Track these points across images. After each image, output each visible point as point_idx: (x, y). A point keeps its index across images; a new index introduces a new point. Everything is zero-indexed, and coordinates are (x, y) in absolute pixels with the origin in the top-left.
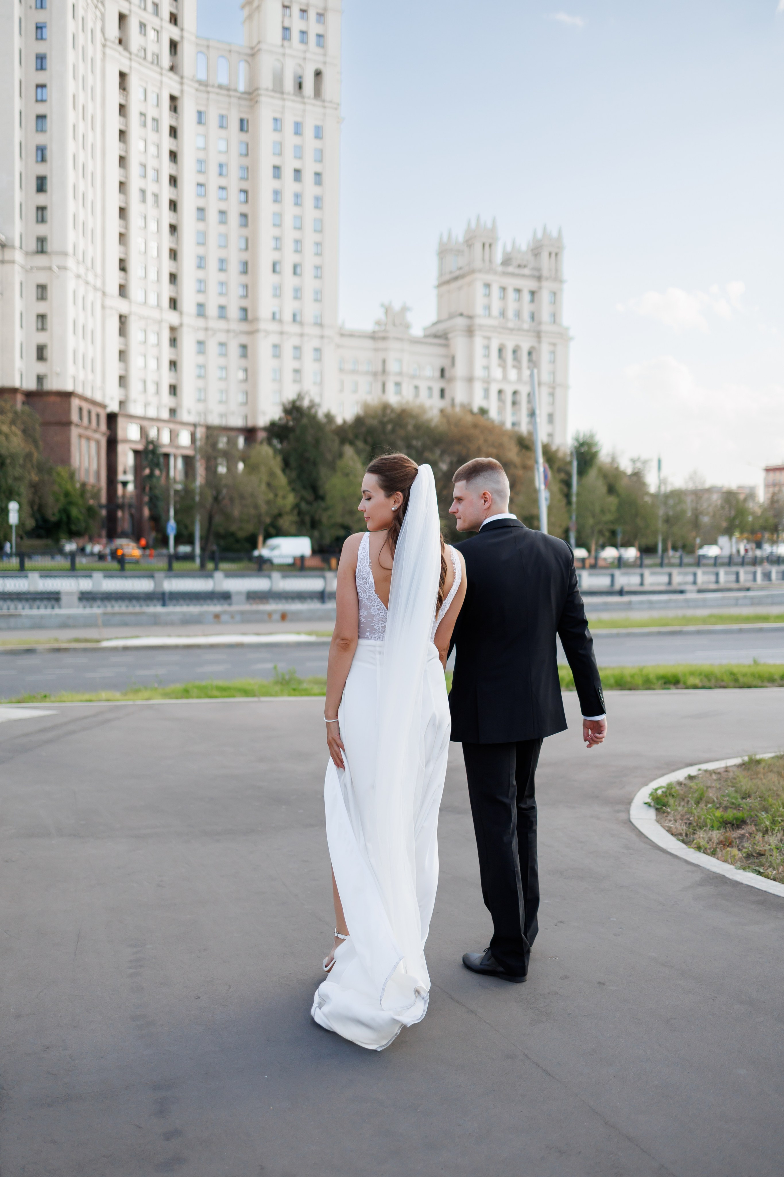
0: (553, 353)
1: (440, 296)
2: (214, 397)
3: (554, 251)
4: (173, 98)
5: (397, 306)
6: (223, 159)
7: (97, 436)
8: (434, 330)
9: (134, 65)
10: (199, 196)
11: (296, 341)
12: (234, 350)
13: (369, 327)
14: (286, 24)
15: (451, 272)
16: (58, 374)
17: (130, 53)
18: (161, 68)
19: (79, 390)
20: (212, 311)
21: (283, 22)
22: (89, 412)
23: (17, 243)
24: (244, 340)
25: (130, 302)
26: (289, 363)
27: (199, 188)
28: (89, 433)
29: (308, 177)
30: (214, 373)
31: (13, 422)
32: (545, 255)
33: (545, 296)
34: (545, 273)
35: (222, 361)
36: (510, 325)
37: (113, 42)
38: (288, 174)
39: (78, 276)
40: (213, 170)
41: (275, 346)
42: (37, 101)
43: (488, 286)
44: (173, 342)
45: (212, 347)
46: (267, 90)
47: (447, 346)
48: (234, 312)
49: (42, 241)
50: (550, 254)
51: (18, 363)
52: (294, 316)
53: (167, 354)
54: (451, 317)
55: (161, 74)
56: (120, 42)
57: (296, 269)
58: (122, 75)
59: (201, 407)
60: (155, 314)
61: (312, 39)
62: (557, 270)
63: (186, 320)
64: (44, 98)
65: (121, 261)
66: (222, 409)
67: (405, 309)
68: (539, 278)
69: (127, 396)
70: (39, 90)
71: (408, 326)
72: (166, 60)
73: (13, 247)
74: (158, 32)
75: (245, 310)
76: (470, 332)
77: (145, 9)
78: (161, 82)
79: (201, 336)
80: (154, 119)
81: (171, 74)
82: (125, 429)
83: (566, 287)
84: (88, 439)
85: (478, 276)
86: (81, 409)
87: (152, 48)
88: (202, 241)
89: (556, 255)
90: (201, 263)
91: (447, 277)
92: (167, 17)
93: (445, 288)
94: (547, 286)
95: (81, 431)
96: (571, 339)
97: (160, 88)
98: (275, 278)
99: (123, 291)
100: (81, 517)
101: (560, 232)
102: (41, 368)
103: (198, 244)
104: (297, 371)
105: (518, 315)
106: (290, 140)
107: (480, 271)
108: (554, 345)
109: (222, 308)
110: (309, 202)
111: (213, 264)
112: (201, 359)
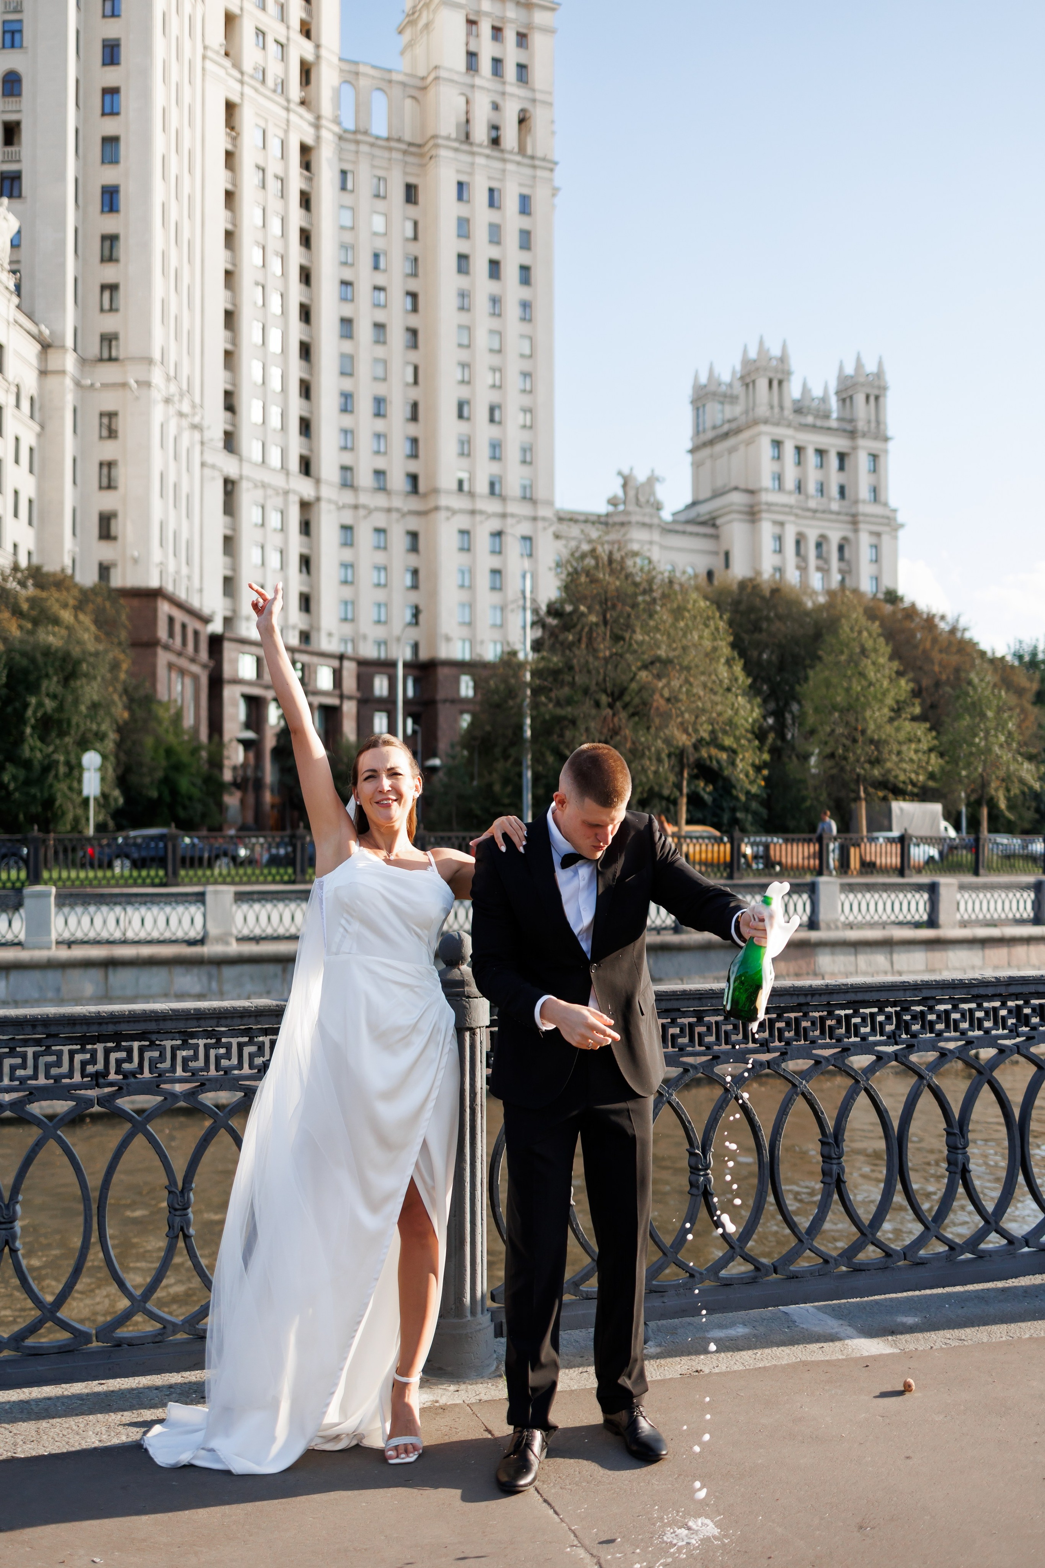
0: (876, 547)
1: (697, 466)
2: (367, 614)
3: (873, 392)
4: (305, 149)
5: (641, 476)
6: (380, 244)
7: (195, 668)
8: (692, 513)
9: (247, 90)
10: (344, 299)
11: (495, 525)
12: (399, 541)
13: (602, 508)
14: (472, 48)
15: (714, 428)
16: (136, 561)
17: (242, 73)
18: (288, 101)
19: (169, 588)
20: (365, 478)
21: (467, 44)
22: (184, 626)
23: (69, 342)
24: (413, 524)
25: (241, 460)
26: (485, 561)
27: (344, 287)
28: (183, 663)
29: (510, 272)
30: (367, 576)
31: (79, 607)
32: (860, 399)
33: (863, 461)
34: (861, 425)
35: (380, 558)
36: (812, 504)
37: (217, 53)
38: (480, 267)
39: (167, 401)
40: (365, 261)
41: (464, 533)
42: (103, 114)
43: (777, 444)
44: (306, 528)
45: (365, 536)
46: (448, 138)
47: (716, 537)
48: (398, 481)
49: (109, 339)
50: (868, 397)
51: (68, 542)
52: (492, 485)
53: (296, 545)
54: (717, 494)
55: (288, 109)
56: (227, 54)
57: (493, 414)
58: (230, 107)
59: (347, 629)
60: (279, 481)
61: (510, 71)
62: (878, 422)
63: (326, 492)
64: (115, 111)
65: (228, 395)
66: (380, 632)
67: (652, 480)
68: (852, 434)
69: (234, 611)
70: (108, 98)
71: (658, 507)
72: (295, 90)
73: (63, 347)
74: (282, 46)
75: (414, 479)
76: (752, 514)
77: (264, 9)
78: (288, 121)
79: (347, 518)
80: (277, 177)
81: (302, 110)
82: (235, 662)
83: (891, 445)
84: (182, 672)
85: (763, 428)
86: (171, 620)
87: (275, 70)
88: (347, 370)
89: (876, 398)
90: (347, 403)
91: (710, 435)
92: (296, 25)
93: (707, 452)
94: (865, 445)
95: (173, 658)
96: (902, 526)
97: (286, 131)
98: (463, 427)
99: (230, 441)
100: (196, 793)
101: (880, 364)
102: (105, 552)
103: (343, 374)
104: (496, 572)
105: (822, 489)
106: (482, 216)
107: (766, 422)
108: (878, 535)
109: (379, 473)
110: (512, 311)
111: (364, 406)
112: (347, 555)
